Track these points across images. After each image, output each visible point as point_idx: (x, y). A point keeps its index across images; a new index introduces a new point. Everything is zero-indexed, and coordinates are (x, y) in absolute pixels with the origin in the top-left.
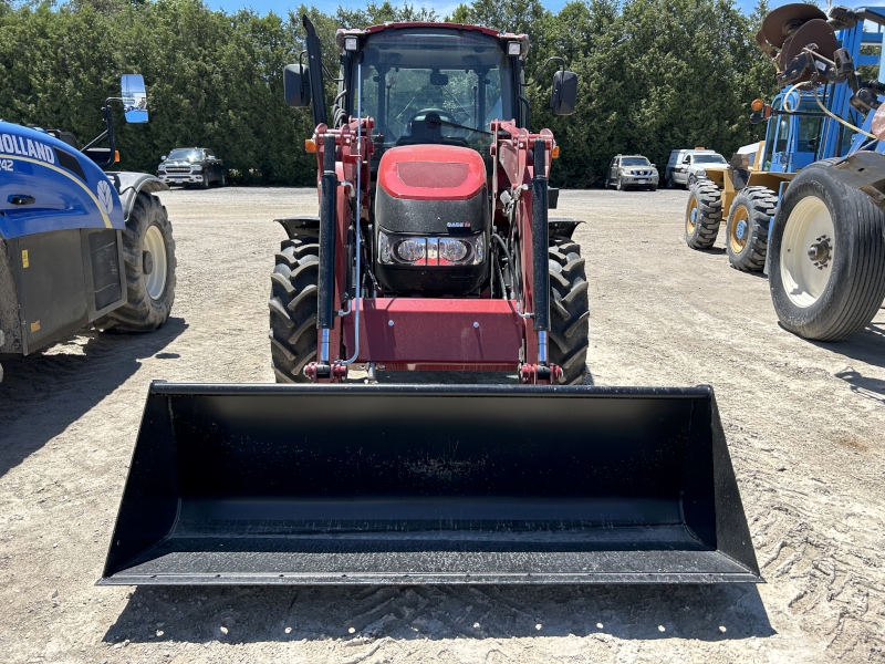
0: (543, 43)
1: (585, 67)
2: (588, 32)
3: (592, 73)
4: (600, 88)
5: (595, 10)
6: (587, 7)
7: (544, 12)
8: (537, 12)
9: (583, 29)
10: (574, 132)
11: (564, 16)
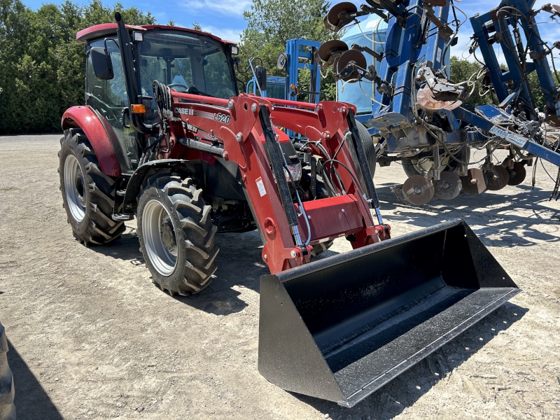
0: (31, 31)
1: (67, 50)
2: (63, 26)
3: (73, 54)
4: (81, 65)
5: (65, 12)
6: (60, 9)
7: (26, 8)
8: (20, 7)
9: (60, 24)
10: (67, 94)
11: (42, 13)
